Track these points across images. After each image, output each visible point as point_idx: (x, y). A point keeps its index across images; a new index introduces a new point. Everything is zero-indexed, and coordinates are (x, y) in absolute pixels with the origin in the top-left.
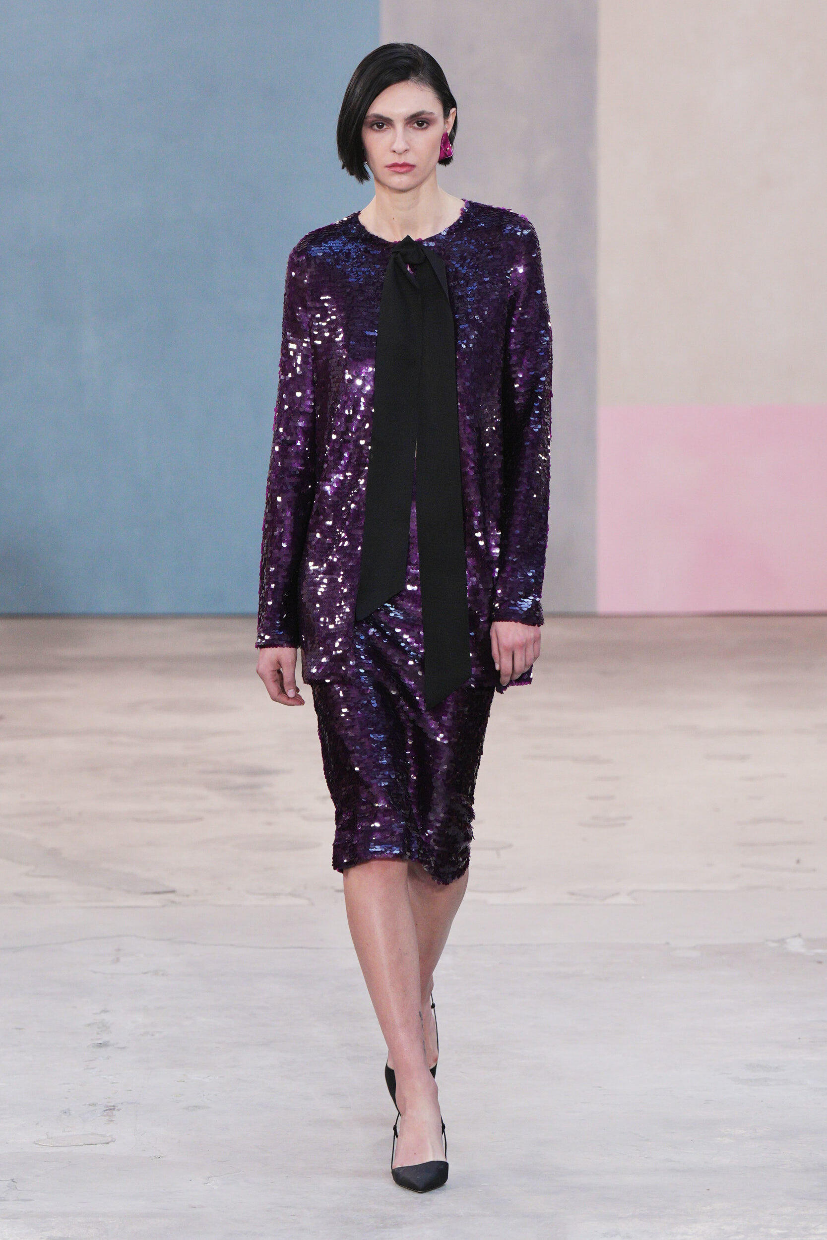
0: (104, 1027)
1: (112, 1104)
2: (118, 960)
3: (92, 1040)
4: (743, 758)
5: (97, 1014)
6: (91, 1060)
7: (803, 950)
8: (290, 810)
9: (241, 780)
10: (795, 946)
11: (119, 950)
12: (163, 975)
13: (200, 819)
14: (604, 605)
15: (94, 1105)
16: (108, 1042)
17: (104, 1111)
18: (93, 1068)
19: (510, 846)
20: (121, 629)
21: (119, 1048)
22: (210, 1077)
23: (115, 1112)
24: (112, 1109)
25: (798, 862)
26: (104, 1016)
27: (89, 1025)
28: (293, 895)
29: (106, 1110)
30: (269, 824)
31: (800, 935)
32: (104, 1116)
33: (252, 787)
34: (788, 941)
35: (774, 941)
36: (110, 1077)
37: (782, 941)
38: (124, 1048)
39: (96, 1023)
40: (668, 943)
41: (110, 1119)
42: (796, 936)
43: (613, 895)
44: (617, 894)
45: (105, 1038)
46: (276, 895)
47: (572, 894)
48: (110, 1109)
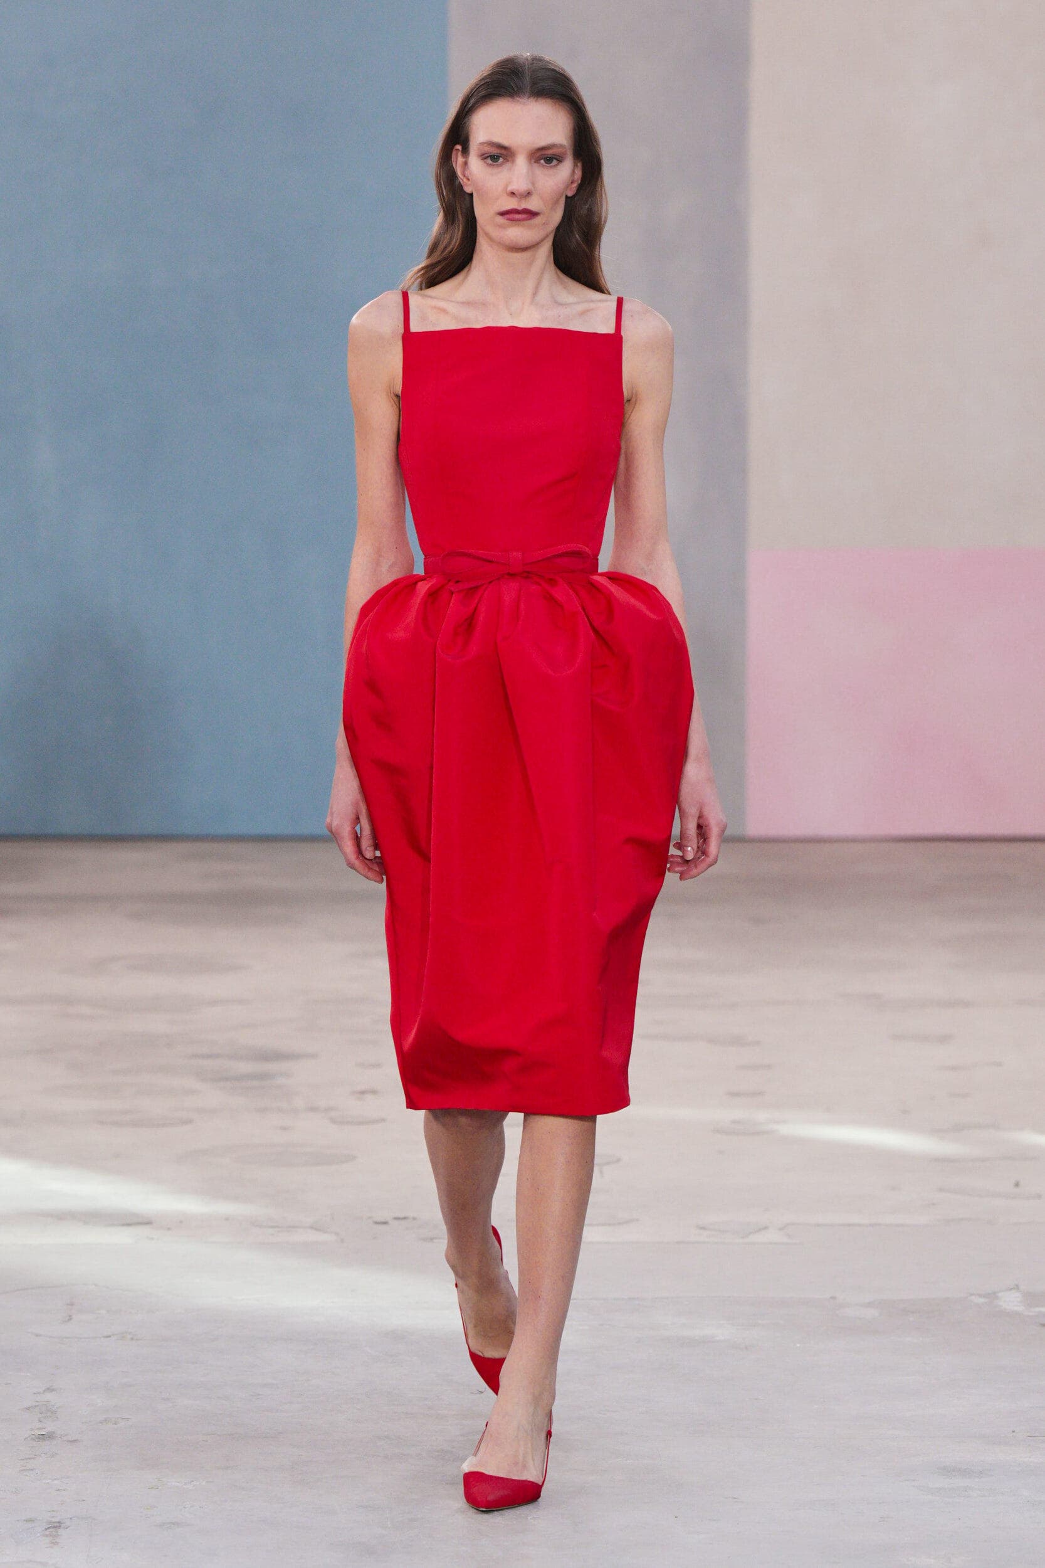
0: (49, 1412)
1: (57, 1520)
2: (70, 1318)
3: (32, 1429)
4: (944, 1039)
5: (39, 1393)
6: (30, 1459)
7: (1020, 1308)
8: (313, 1109)
9: (245, 1067)
10: (1011, 1302)
11: (72, 1304)
12: (132, 1339)
13: (189, 1121)
14: (754, 827)
15: (31, 1520)
16: (54, 1432)
17: (46, 1529)
18: (32, 1470)
19: (618, 1160)
20: (87, 856)
21: (68, 1441)
22: (195, 1483)
23: (61, 1531)
24: (57, 1526)
25: (1017, 1185)
26: (49, 1396)
27: (27, 1409)
28: (315, 1228)
29: (48, 1528)
30: (284, 1129)
31: (1017, 1287)
32: (47, 1536)
33: (263, 1076)
34: (1000, 1294)
35: (980, 1296)
36: (56, 1482)
37: (992, 1296)
38: (75, 1441)
39: (38, 1406)
40: (833, 1298)
41: (54, 1541)
42: (1011, 1289)
43: (760, 1230)
44: (766, 1228)
45: (49, 1427)
46: (292, 1227)
47: (704, 1228)
48: (54, 1527)
